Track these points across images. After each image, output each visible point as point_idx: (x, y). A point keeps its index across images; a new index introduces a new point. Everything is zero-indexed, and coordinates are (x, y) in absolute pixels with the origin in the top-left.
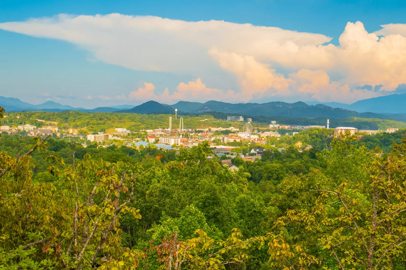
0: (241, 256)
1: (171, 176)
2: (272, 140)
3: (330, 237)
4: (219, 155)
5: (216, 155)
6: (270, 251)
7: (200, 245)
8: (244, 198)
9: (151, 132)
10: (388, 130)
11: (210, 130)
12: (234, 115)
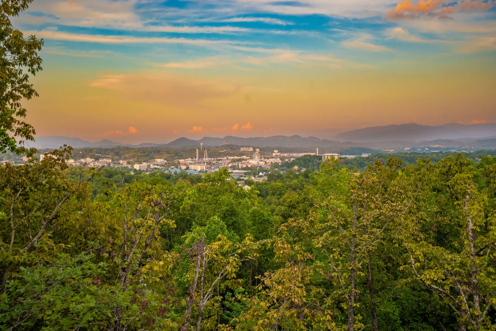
0: (253, 255)
1: (198, 194)
2: (275, 165)
3: (321, 238)
4: (236, 177)
5: (233, 178)
6: (275, 251)
7: (222, 246)
8: (256, 210)
9: (183, 161)
10: (363, 155)
11: (227, 159)
12: (246, 147)
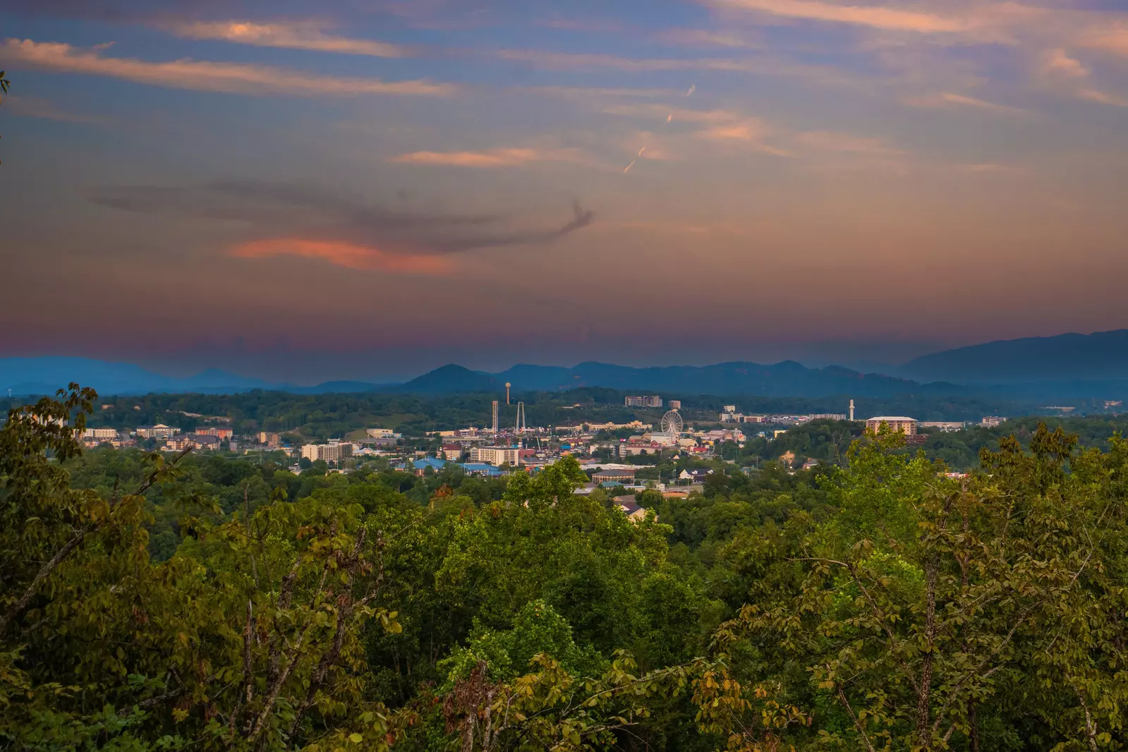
0: (634, 712)
1: (491, 536)
2: (727, 449)
3: (834, 662)
4: (609, 486)
5: (600, 487)
6: (697, 698)
7: (543, 689)
8: (662, 582)
9: (451, 437)
10: (984, 421)
11: (586, 429)
12: (641, 394)
